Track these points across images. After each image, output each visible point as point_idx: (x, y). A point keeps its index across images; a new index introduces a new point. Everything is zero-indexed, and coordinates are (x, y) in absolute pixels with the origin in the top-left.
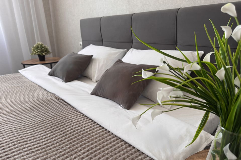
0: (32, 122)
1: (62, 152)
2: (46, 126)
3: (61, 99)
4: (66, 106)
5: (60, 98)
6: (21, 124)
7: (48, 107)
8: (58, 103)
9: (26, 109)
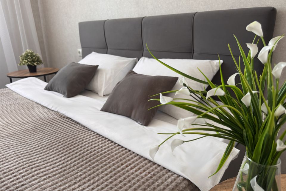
0: (39, 145)
1: (83, 175)
2: (57, 148)
3: (68, 118)
4: (75, 125)
5: (66, 116)
6: (27, 148)
7: (54, 127)
8: (65, 123)
9: (28, 130)
